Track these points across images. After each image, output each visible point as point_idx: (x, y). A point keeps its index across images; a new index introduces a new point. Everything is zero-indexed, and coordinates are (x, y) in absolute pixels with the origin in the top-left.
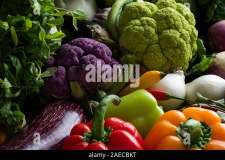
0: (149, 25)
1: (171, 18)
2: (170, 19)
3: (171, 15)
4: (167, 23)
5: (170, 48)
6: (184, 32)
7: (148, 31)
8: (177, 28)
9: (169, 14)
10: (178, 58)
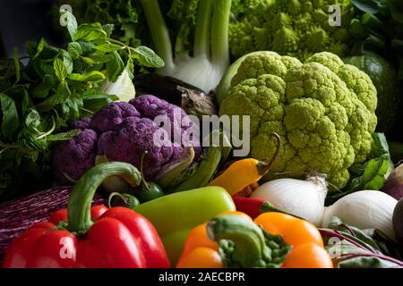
0: (268, 86)
1: (313, 78)
2: (311, 80)
3: (314, 74)
4: (303, 87)
5: (301, 130)
6: (336, 106)
7: (264, 95)
8: (321, 98)
9: (311, 72)
10: (316, 151)
